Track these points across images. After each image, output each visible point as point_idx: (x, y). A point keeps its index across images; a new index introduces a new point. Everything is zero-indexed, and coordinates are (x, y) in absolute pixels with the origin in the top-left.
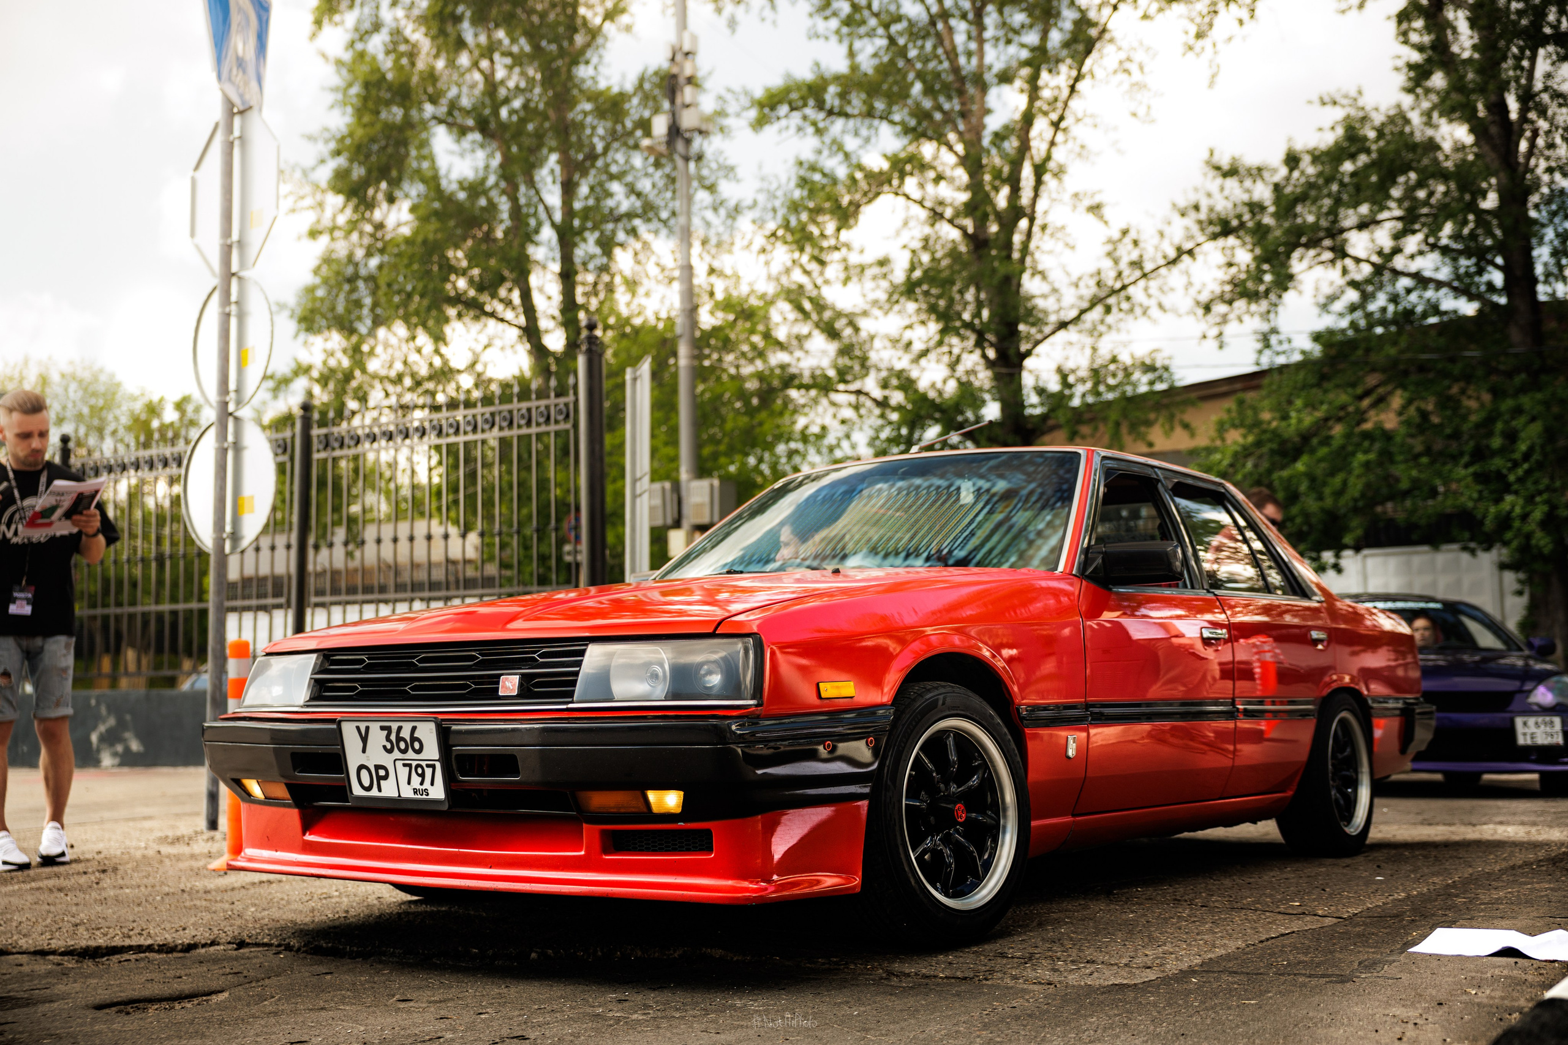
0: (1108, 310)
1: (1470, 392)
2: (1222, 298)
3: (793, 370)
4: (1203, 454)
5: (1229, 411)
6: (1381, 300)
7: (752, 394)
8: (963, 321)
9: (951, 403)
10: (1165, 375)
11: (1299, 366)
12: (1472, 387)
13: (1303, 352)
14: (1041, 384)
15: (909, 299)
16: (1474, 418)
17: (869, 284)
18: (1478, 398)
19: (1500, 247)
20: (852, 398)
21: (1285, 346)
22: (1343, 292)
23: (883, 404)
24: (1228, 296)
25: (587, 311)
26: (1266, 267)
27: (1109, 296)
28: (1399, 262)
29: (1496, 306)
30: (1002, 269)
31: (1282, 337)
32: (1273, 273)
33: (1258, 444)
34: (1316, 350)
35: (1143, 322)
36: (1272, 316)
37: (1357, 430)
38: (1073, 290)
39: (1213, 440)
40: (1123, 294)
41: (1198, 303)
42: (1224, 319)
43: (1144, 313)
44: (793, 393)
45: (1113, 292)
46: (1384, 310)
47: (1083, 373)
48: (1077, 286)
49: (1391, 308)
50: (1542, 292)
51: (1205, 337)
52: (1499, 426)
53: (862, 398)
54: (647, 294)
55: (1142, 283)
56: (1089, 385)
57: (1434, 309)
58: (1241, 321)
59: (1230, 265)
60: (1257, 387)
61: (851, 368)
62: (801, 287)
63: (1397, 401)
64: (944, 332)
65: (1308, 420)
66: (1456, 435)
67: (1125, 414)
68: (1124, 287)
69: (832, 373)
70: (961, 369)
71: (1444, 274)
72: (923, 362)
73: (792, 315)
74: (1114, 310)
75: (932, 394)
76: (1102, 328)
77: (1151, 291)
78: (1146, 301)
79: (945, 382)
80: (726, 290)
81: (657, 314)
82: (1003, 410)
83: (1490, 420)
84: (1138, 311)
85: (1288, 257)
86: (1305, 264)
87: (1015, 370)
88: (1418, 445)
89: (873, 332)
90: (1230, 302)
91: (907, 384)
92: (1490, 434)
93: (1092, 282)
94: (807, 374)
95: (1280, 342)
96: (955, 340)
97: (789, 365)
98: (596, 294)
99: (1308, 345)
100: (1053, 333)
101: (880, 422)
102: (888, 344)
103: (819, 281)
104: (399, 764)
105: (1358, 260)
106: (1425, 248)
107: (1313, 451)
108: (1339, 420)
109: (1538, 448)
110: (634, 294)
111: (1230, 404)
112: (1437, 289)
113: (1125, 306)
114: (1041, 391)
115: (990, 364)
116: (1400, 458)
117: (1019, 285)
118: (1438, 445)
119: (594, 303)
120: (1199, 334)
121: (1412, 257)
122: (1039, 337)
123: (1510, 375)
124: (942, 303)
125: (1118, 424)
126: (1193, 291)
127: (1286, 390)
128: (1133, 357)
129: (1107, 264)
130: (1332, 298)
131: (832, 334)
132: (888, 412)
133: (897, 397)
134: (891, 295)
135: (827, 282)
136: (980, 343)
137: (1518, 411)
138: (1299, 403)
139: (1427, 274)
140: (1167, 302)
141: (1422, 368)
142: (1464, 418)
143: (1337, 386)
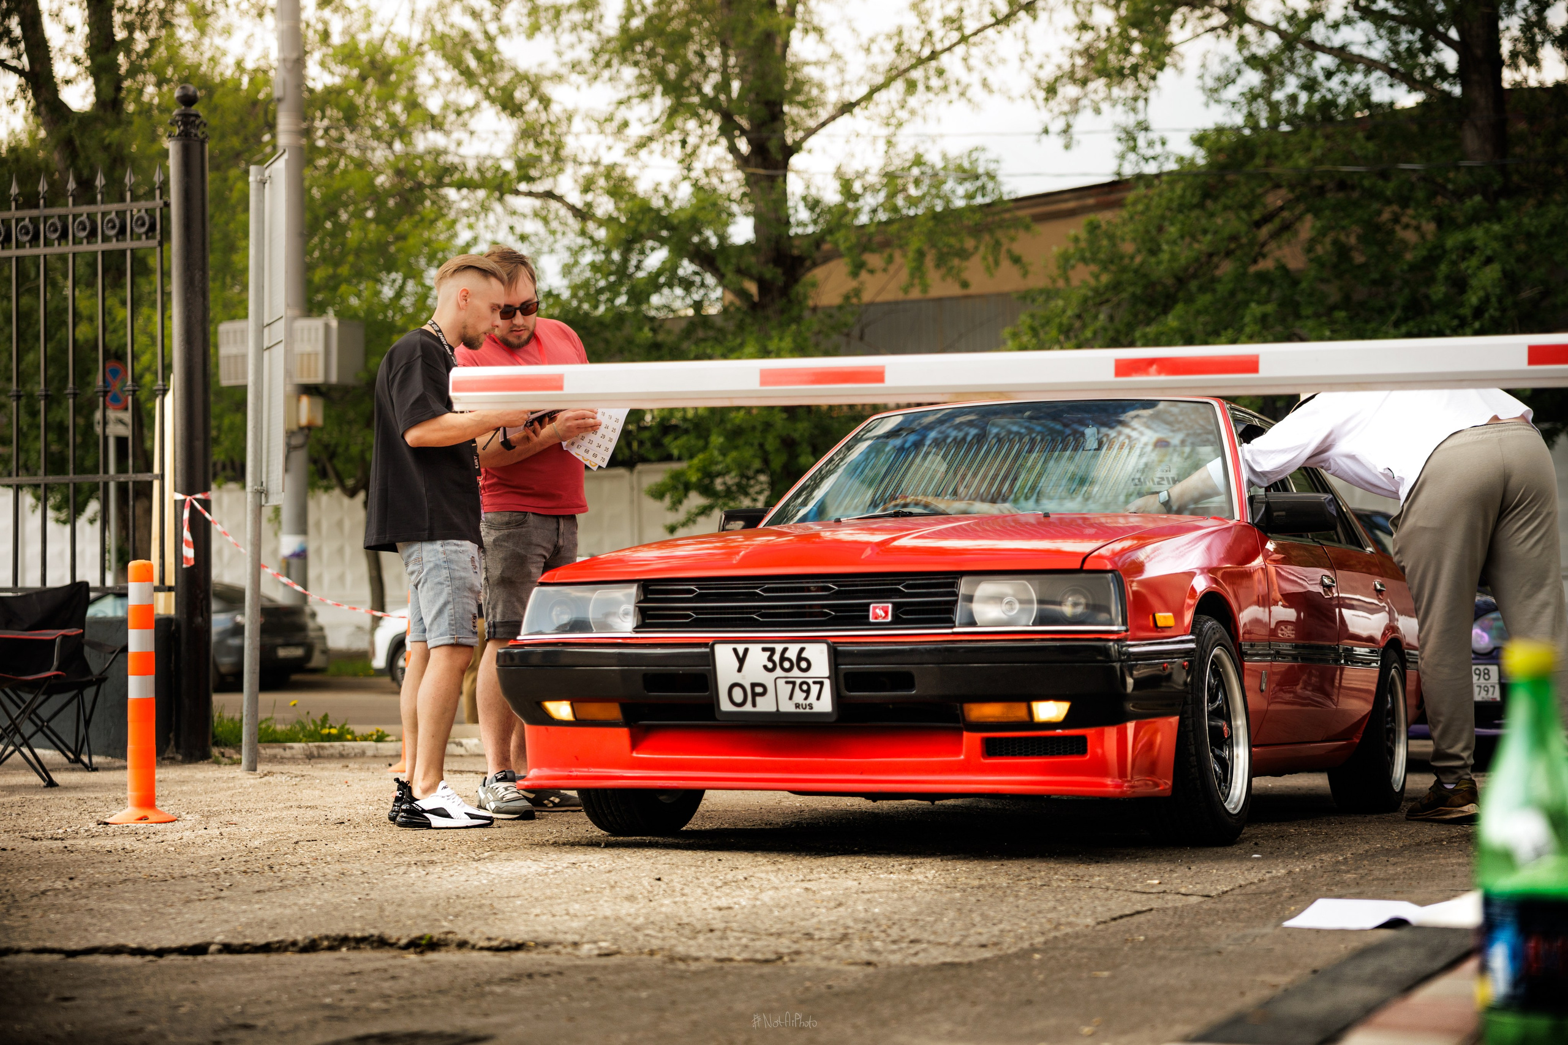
0: (911, 86)
1: (1405, 220)
2: (1071, 76)
3: (451, 159)
4: (1041, 299)
5: (1076, 240)
6: (1292, 84)
7: (388, 193)
8: (703, 96)
9: (683, 216)
10: (990, 186)
11: (1173, 177)
12: (1410, 212)
13: (1180, 160)
14: (813, 192)
15: (624, 60)
16: (1409, 256)
17: (567, 38)
18: (1418, 228)
19: (1455, 16)
20: (537, 203)
21: (1158, 149)
22: (1239, 72)
23: (583, 214)
24: (1080, 74)
25: (128, 53)
26: (1134, 33)
27: (913, 67)
28: (1318, 32)
29: (1448, 95)
30: (762, 23)
31: (1153, 136)
32: (1144, 43)
33: (1116, 286)
34: (1200, 157)
35: (961, 105)
36: (1141, 104)
37: (1253, 269)
38: (862, 55)
39: (1054, 281)
40: (933, 64)
41: (1038, 81)
42: (1075, 106)
43: (962, 94)
44: (451, 193)
45: (921, 62)
46: (1293, 99)
47: (872, 178)
48: (868, 50)
49: (1303, 97)
50: (1508, 78)
51: (1046, 131)
52: (1444, 268)
53: (554, 205)
54: (227, 31)
55: (960, 50)
56: (881, 196)
57: (1364, 96)
58: (1098, 111)
59: (1084, 27)
60: (1119, 204)
61: (539, 159)
62: (466, 35)
63: (1307, 228)
64: (673, 112)
65: (1186, 253)
66: (1385, 280)
67: (931, 237)
68: (934, 55)
69: (508, 165)
70: (698, 167)
71: (1379, 50)
72: (643, 153)
73: (448, 74)
74: (921, 87)
75: (657, 203)
76: (903, 114)
77: (972, 62)
78: (965, 77)
79: (674, 186)
80: (346, 31)
81: (239, 65)
82: (757, 229)
83: (1432, 259)
84: (954, 90)
85: (1167, 21)
86: (1188, 31)
87: (780, 172)
88: (1333, 292)
89: (570, 106)
90: (1084, 82)
91: (619, 188)
92: (1431, 280)
93: (890, 47)
94: (471, 165)
95: (1151, 144)
96: (692, 125)
97: (445, 152)
98: (145, 29)
99: (1188, 150)
100: (833, 118)
101: (580, 241)
102: (594, 127)
103: (492, 28)
104: (781, 682)
105: (1262, 28)
106: (1353, 13)
107: (1190, 300)
108: (1228, 254)
109: (1494, 299)
110: (203, 32)
111: (1076, 228)
112: (1368, 72)
113: (935, 82)
114: (813, 204)
115: (742, 162)
116: (1307, 311)
117: (786, 45)
118: (1360, 293)
119: (141, 40)
120: (1039, 128)
121: (1336, 26)
122: (812, 123)
123: (1460, 195)
124: (672, 70)
125: (921, 254)
126: (1031, 65)
127: (1156, 212)
128: (945, 157)
129: (910, 20)
130: (1227, 81)
131: (510, 106)
132: (591, 226)
133: (605, 206)
134: (596, 54)
135: (504, 31)
136: (728, 129)
137: (1469, 249)
138: (1173, 230)
139: (1356, 49)
140: (994, 80)
141: (1343, 185)
142: (1397, 256)
143: (1226, 208)
